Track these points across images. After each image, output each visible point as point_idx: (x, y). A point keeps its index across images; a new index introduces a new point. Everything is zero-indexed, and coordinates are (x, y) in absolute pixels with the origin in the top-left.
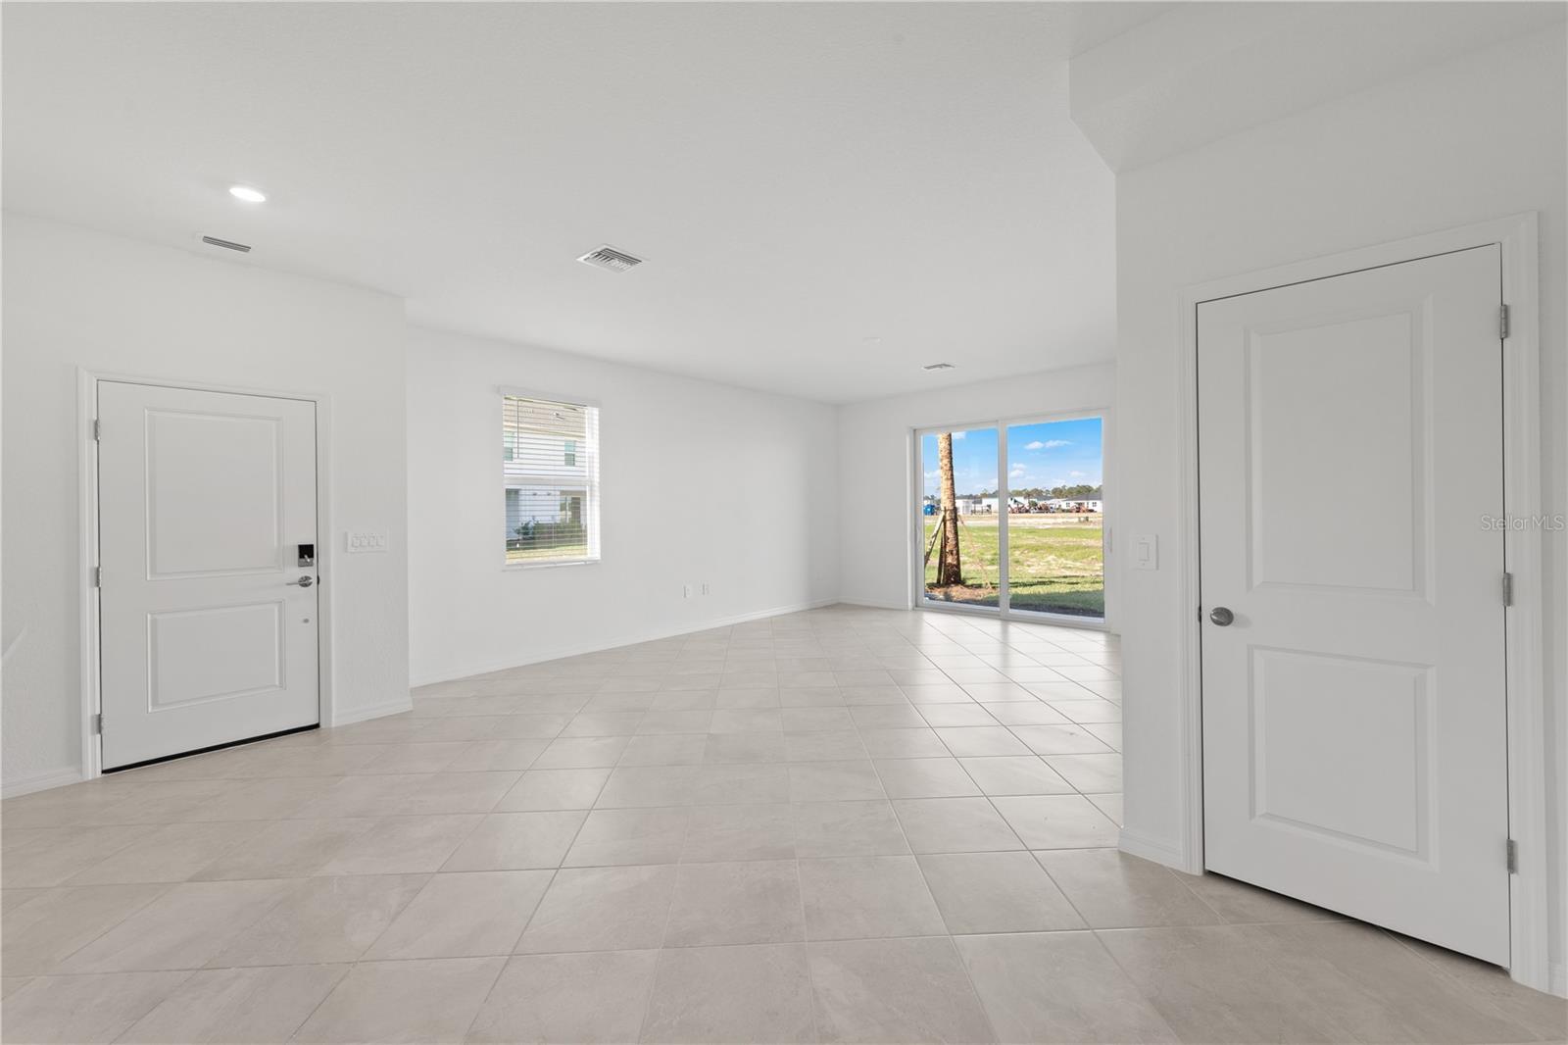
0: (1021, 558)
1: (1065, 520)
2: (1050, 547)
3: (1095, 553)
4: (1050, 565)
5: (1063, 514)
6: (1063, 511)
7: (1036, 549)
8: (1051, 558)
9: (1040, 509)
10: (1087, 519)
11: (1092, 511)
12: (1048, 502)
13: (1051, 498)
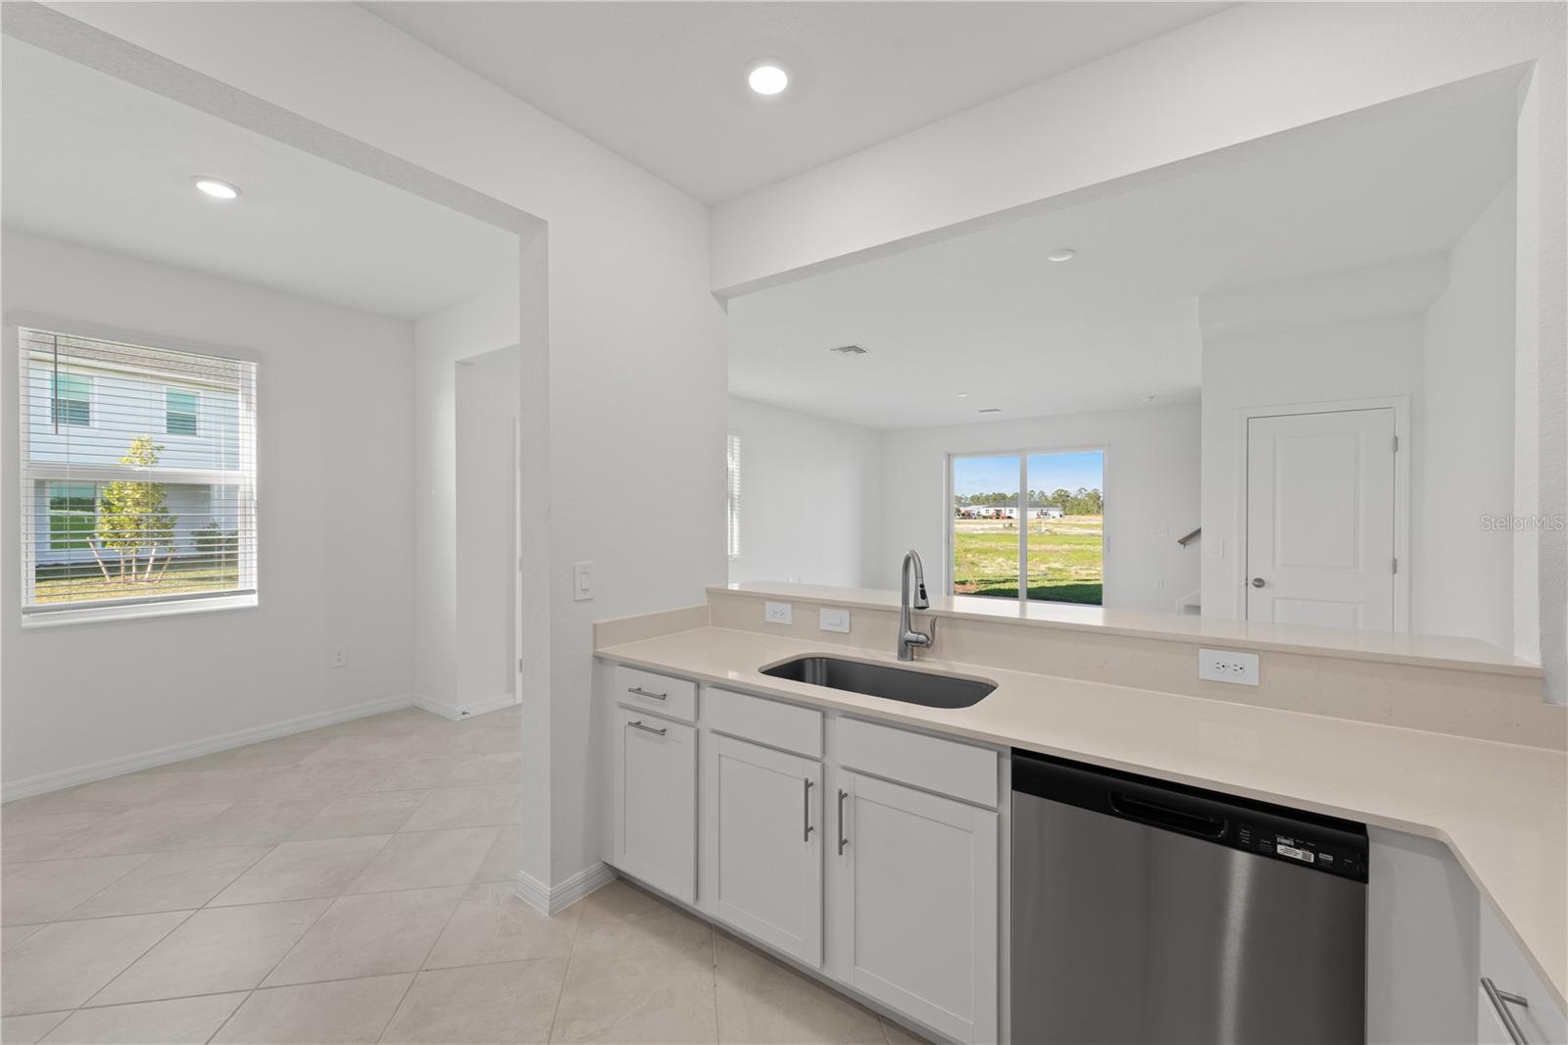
0: (976, 560)
1: (992, 526)
2: (997, 551)
3: (1037, 556)
4: (1001, 566)
5: (984, 521)
6: (985, 517)
7: (986, 552)
8: (1000, 560)
9: (963, 515)
10: (1011, 525)
11: (1010, 517)
12: (968, 509)
13: (969, 505)
